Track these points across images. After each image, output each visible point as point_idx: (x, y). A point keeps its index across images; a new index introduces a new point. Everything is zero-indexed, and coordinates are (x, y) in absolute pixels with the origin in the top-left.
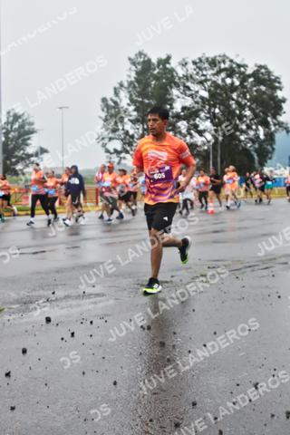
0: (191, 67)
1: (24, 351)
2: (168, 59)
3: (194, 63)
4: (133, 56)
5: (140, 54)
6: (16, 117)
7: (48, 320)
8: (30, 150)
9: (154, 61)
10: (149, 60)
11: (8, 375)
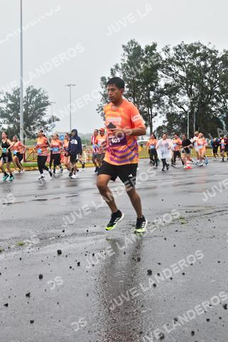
0: (172, 53)
1: (41, 277)
2: (154, 46)
3: (175, 49)
4: (126, 44)
5: (132, 42)
6: (35, 92)
7: (59, 252)
8: (45, 119)
9: (143, 47)
10: (139, 47)
11: (28, 295)
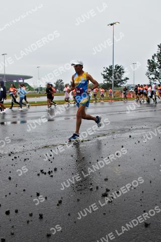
1: (122, 147)
6: (118, 67)
7: (130, 136)
8: (123, 79)
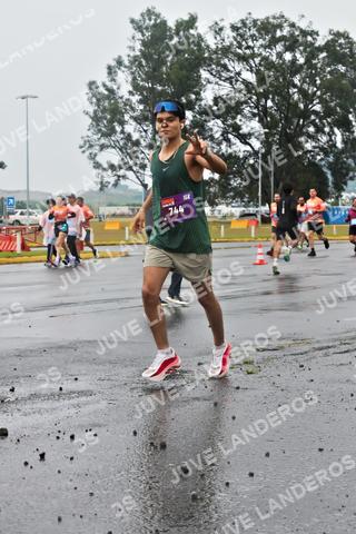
0: (229, 35)
3: (234, 28)
4: (137, 17)
5: (150, 13)
7: (4, 433)
9: (171, 24)
10: (164, 23)
